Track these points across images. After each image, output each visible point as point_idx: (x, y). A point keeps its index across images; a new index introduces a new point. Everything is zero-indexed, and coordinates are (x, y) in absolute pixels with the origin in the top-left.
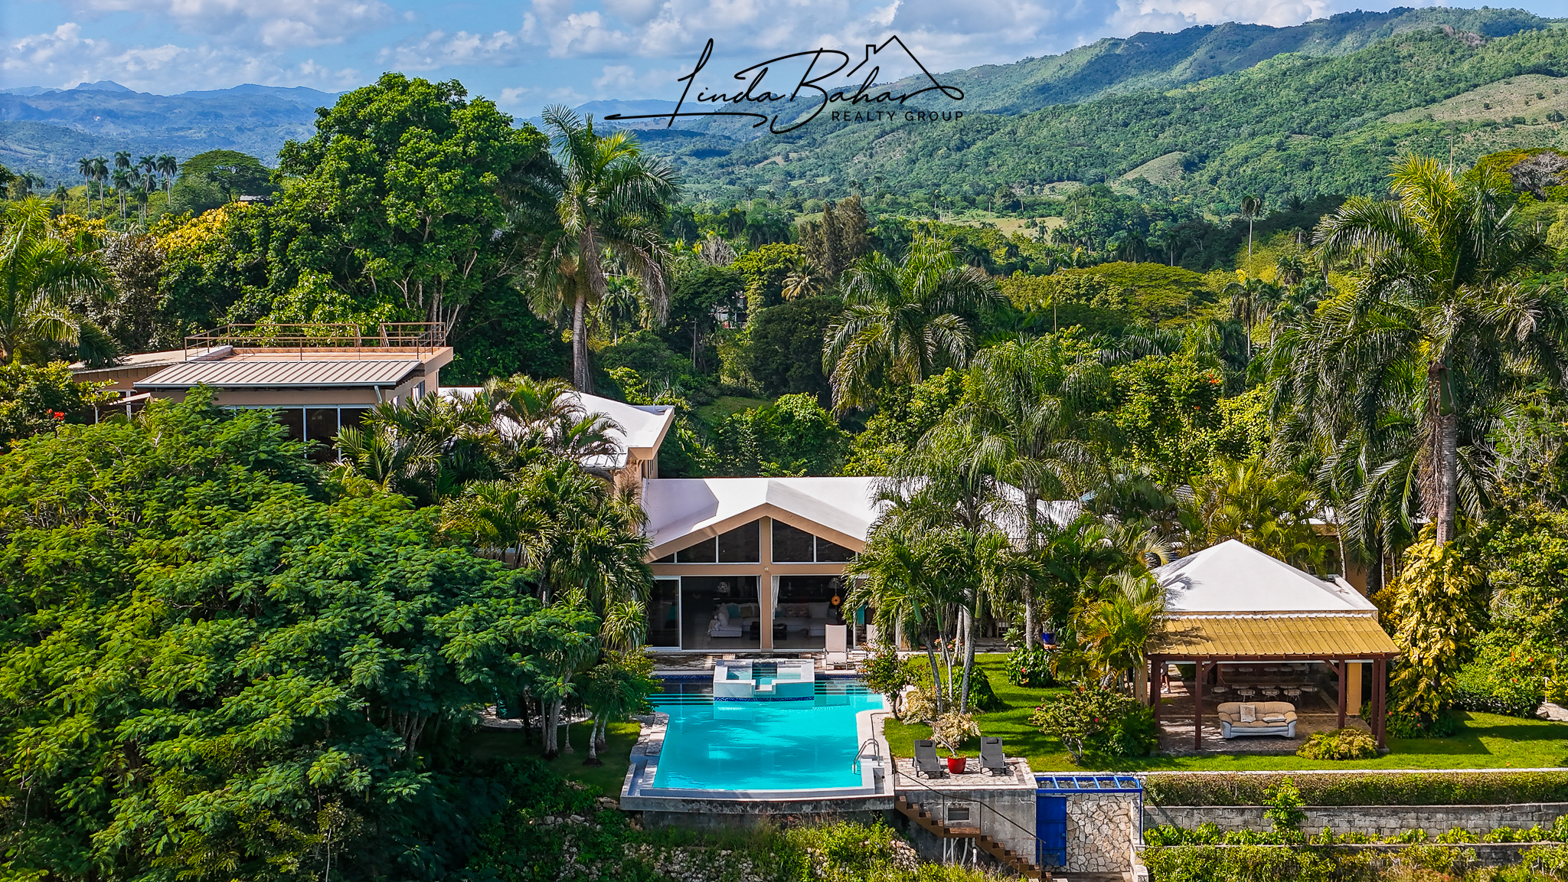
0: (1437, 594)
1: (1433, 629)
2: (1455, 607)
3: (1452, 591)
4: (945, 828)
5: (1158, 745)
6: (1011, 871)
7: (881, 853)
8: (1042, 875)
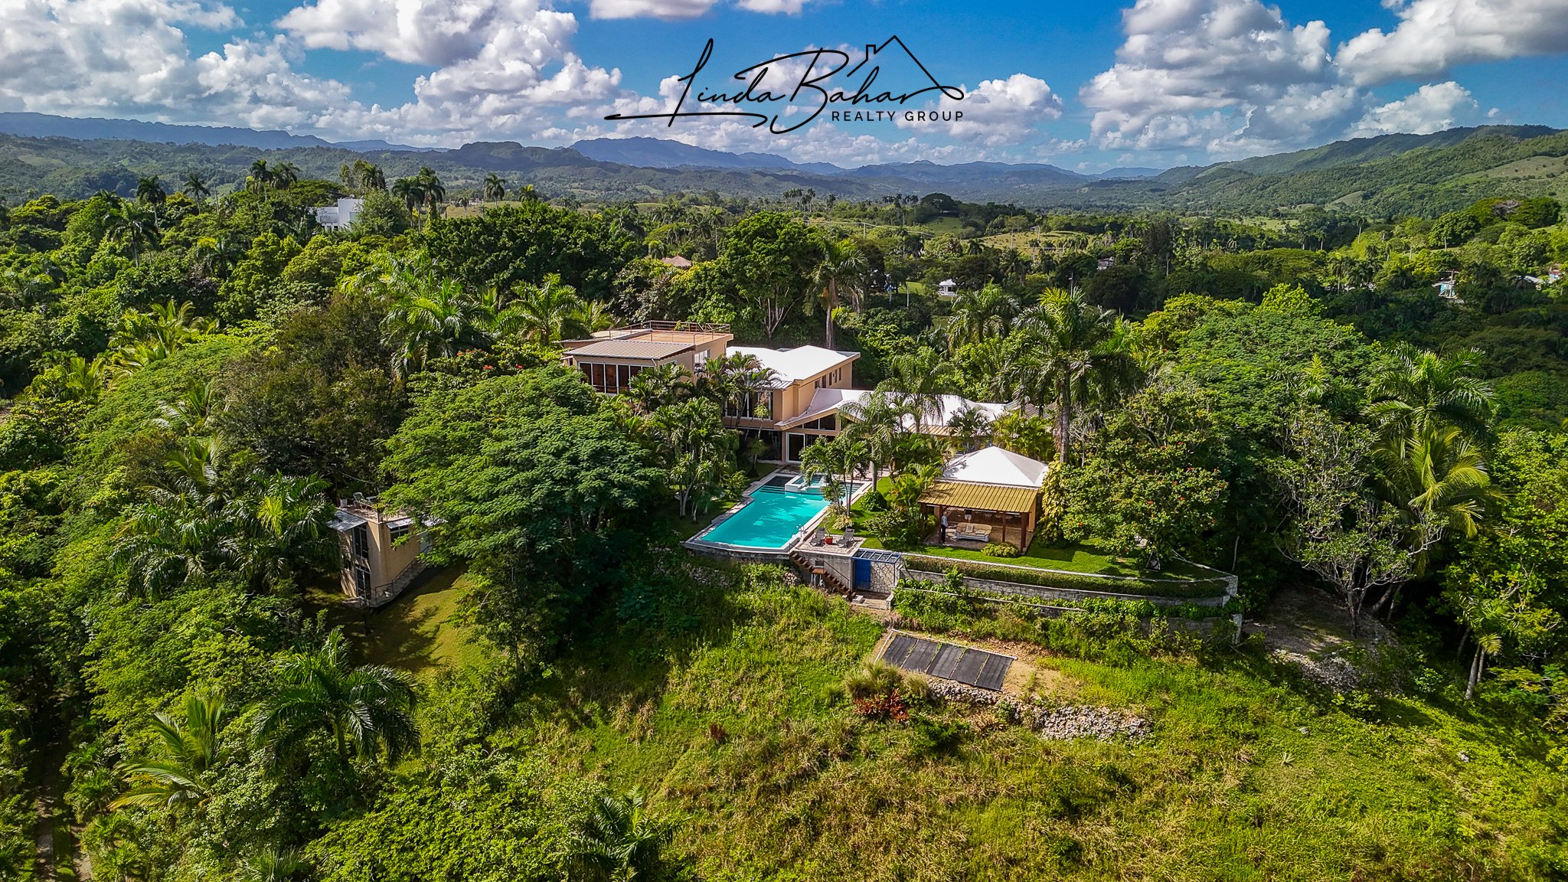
4: (812, 569)
5: (922, 540)
6: (835, 591)
7: (779, 578)
8: (851, 593)
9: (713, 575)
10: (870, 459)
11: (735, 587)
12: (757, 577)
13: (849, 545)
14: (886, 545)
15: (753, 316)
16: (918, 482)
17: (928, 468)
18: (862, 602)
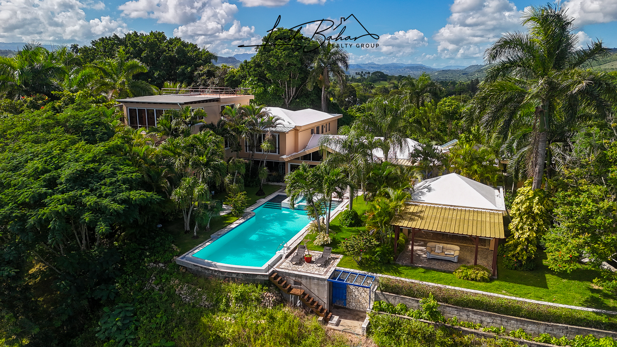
0: (529, 211)
1: (525, 226)
2: (538, 218)
3: (536, 211)
4: (291, 289)
5: (395, 259)
6: (312, 312)
7: (257, 299)
8: (327, 314)
9: (196, 293)
10: (346, 184)
11: (214, 308)
12: (237, 299)
13: (326, 263)
14: (362, 265)
15: (276, 91)
16: (392, 204)
17: (399, 192)
18: (337, 324)
